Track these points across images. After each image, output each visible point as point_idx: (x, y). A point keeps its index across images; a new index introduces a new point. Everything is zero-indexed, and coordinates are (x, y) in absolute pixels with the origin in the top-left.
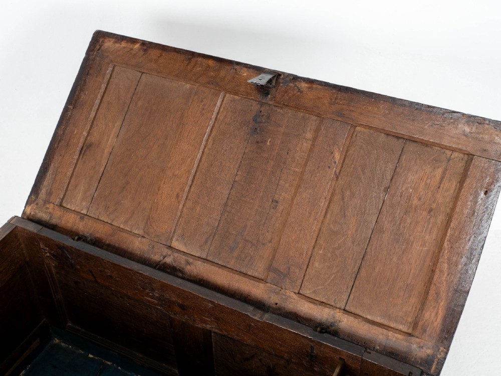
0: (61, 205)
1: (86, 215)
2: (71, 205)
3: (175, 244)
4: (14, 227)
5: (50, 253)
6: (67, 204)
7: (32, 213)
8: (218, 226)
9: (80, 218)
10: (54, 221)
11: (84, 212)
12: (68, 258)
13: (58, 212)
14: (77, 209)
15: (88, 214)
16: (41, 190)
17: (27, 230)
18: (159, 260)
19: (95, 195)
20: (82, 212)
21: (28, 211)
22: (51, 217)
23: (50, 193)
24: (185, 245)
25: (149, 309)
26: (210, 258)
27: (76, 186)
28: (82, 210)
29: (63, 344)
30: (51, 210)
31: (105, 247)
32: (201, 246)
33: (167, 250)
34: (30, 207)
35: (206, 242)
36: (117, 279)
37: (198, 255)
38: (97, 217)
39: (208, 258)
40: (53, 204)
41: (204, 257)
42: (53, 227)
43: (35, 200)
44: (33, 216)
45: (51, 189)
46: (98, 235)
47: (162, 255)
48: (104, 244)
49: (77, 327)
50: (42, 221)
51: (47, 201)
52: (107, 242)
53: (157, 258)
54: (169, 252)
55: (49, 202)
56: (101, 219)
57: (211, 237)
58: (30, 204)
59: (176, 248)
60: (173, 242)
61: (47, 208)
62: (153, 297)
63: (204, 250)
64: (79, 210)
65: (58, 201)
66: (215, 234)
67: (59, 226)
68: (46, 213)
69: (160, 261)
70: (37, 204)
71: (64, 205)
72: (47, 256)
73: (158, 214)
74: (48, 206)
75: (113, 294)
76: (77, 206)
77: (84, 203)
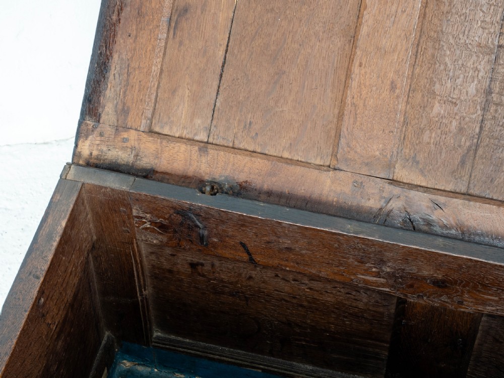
0: (151, 132)
1: (207, 143)
2: (171, 128)
3: (401, 174)
4: (80, 185)
5: (152, 223)
6: (162, 127)
7: (95, 153)
8: (480, 132)
9: (200, 150)
10: (146, 162)
11: (202, 137)
12: (197, 226)
13: (149, 145)
14: (185, 134)
15: (211, 140)
16: (104, 107)
17: (106, 188)
18: (379, 207)
19: (218, 104)
20: (197, 138)
21: (86, 149)
22: (137, 155)
23: (123, 111)
24: (422, 172)
25: (354, 293)
26: (475, 191)
27: (174, 91)
28: (196, 134)
29: (140, 368)
30: (132, 142)
31: (263, 197)
32: (454, 172)
33: (391, 187)
34: (87, 143)
35: (463, 163)
36: (304, 252)
37: (449, 187)
38: (231, 145)
39: (471, 191)
40: (136, 130)
41: (463, 189)
42: (148, 174)
43: (94, 128)
44: (97, 158)
45: (124, 104)
46: (242, 177)
47: (382, 198)
48: (260, 192)
49: (173, 337)
50: (119, 165)
51: (121, 128)
52: (265, 187)
53: (373, 204)
54: (397, 190)
55: (127, 129)
56: (241, 146)
57: (472, 152)
58: (87, 137)
59: (405, 181)
60: (397, 171)
61: (125, 140)
62: (378, 275)
63: (460, 178)
64: (190, 136)
65: (143, 125)
66: (477, 146)
67: (159, 170)
68: (124, 149)
69: (381, 209)
70: (101, 135)
71: (157, 129)
72: (146, 229)
73: (358, 123)
74: (125, 135)
75: (277, 276)
76: (184, 128)
77: (198, 121)
